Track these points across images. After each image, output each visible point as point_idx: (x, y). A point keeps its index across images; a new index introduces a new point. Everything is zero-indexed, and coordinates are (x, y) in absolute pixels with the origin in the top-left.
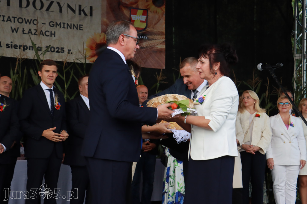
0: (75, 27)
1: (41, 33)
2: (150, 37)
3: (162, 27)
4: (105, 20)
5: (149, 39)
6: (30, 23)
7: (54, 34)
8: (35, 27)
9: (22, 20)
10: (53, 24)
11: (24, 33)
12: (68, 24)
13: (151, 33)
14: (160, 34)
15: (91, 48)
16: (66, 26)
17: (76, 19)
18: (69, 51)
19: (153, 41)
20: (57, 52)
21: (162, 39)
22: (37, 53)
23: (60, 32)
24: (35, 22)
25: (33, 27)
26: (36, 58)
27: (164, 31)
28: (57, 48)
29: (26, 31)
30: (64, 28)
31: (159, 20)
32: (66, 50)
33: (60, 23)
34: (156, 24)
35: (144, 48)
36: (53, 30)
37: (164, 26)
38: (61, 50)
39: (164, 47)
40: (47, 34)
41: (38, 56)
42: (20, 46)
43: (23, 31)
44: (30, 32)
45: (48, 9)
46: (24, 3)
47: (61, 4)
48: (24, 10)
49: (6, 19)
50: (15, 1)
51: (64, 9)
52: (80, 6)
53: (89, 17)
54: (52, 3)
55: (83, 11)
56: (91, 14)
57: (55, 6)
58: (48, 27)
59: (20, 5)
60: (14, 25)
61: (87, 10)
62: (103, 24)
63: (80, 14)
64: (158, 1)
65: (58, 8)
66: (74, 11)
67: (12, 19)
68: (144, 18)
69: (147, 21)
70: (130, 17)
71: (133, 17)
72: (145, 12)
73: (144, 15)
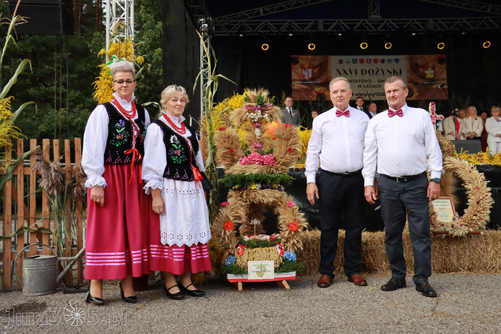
1: (374, 86)
3: (444, 75)
4: (409, 75)
5: (436, 83)
6: (367, 82)
7: (381, 86)
8: (370, 83)
9: (363, 81)
10: (380, 81)
13: (438, 80)
14: (443, 79)
21: (445, 82)
22: (369, 97)
26: (369, 99)
27: (446, 77)
29: (366, 86)
31: (442, 72)
34: (441, 74)
35: (433, 89)
36: (380, 84)
37: (446, 75)
39: (447, 86)
40: (377, 86)
41: (370, 98)
42: (363, 94)
43: (364, 86)
45: (376, 74)
46: (364, 72)
47: (384, 70)
48: (364, 76)
49: (355, 81)
50: (359, 72)
51: (385, 73)
52: (394, 70)
53: (399, 75)
54: (378, 70)
55: (396, 72)
56: (401, 73)
57: (380, 72)
58: (377, 83)
59: (362, 74)
60: (359, 84)
61: (398, 72)
62: (408, 77)
63: (394, 74)
64: (441, 61)
65: (382, 72)
66: (391, 73)
67: (358, 81)
68: (433, 72)
69: (434, 73)
70: (424, 73)
71: (426, 72)
72: (433, 68)
73: (432, 70)
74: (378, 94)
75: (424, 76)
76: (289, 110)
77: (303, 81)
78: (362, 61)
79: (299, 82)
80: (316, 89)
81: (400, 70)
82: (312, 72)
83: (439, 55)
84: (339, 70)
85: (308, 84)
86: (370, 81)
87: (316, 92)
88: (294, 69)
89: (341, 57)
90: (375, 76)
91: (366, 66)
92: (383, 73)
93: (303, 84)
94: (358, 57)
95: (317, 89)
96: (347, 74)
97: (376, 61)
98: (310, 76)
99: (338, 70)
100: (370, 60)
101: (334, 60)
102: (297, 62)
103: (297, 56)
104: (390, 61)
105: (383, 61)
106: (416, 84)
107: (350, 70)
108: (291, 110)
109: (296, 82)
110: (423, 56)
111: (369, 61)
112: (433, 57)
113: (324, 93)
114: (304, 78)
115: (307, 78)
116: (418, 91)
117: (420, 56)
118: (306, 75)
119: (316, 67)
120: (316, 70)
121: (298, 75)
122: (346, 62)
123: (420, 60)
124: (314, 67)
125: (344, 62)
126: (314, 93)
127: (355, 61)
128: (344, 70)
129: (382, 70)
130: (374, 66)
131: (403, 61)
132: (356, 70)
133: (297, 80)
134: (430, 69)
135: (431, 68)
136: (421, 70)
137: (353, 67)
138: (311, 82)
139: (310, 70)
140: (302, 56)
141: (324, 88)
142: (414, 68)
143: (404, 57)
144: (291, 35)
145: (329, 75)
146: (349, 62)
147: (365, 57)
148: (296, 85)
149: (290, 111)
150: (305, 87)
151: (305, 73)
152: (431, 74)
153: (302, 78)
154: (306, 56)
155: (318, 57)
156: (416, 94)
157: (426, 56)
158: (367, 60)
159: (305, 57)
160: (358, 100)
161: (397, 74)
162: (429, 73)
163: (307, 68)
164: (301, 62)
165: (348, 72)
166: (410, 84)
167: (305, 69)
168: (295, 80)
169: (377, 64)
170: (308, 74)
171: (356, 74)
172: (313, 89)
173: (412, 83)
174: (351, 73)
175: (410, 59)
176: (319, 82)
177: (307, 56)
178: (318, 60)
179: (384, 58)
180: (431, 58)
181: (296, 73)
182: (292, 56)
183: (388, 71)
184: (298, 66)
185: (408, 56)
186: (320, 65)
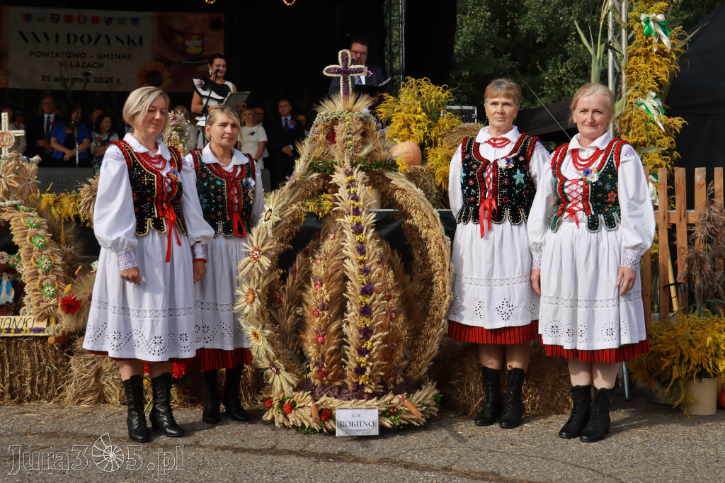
0: (123, 57)
1: (89, 65)
6: (78, 57)
7: (102, 65)
8: (83, 60)
9: (70, 55)
10: (101, 56)
11: (72, 67)
12: (116, 55)
16: (114, 56)
17: (125, 50)
18: (118, 80)
20: (106, 82)
23: (108, 63)
24: (83, 56)
25: (81, 60)
28: (106, 78)
29: (74, 64)
30: (112, 58)
32: (115, 80)
33: (108, 55)
35: (200, 73)
36: (101, 61)
38: (109, 80)
40: (95, 65)
43: (71, 64)
44: (78, 65)
45: (96, 43)
46: (72, 39)
47: (110, 37)
48: (72, 45)
49: (54, 55)
50: (63, 39)
51: (112, 42)
52: (129, 37)
53: (138, 46)
54: (99, 36)
55: (133, 42)
56: (141, 44)
57: (103, 39)
58: (96, 59)
59: (69, 42)
60: (62, 60)
61: (137, 41)
63: (129, 44)
65: (106, 41)
66: (123, 42)
67: (61, 55)
68: (199, 43)
69: (202, 46)
70: (184, 43)
71: (187, 43)
72: (201, 37)
73: (199, 39)
74: (97, 80)
75: (183, 51)
78: (69, 19)
81: (141, 38)
84: (24, 33)
89: (29, 10)
90: (93, 46)
91: (77, 29)
92: (109, 43)
94: (62, 12)
96: (38, 41)
97: (95, 20)
99: (21, 33)
100: (85, 17)
101: (14, 13)
104: (121, 21)
105: (109, 21)
107: (45, 34)
111: (82, 19)
122: (39, 19)
125: (34, 18)
127: (55, 19)
128: (33, 33)
129: (106, 36)
130: (91, 29)
131: (147, 23)
132: (57, 35)
134: (195, 37)
135: (197, 37)
137: (52, 28)
143: (149, 14)
146: (43, 20)
147: (75, 13)
152: (196, 47)
158: (79, 17)
161: (135, 44)
162: (193, 46)
165: (41, 37)
169: (97, 26)
171: (57, 41)
174: (48, 40)
179: (110, 16)
183: (117, 38)
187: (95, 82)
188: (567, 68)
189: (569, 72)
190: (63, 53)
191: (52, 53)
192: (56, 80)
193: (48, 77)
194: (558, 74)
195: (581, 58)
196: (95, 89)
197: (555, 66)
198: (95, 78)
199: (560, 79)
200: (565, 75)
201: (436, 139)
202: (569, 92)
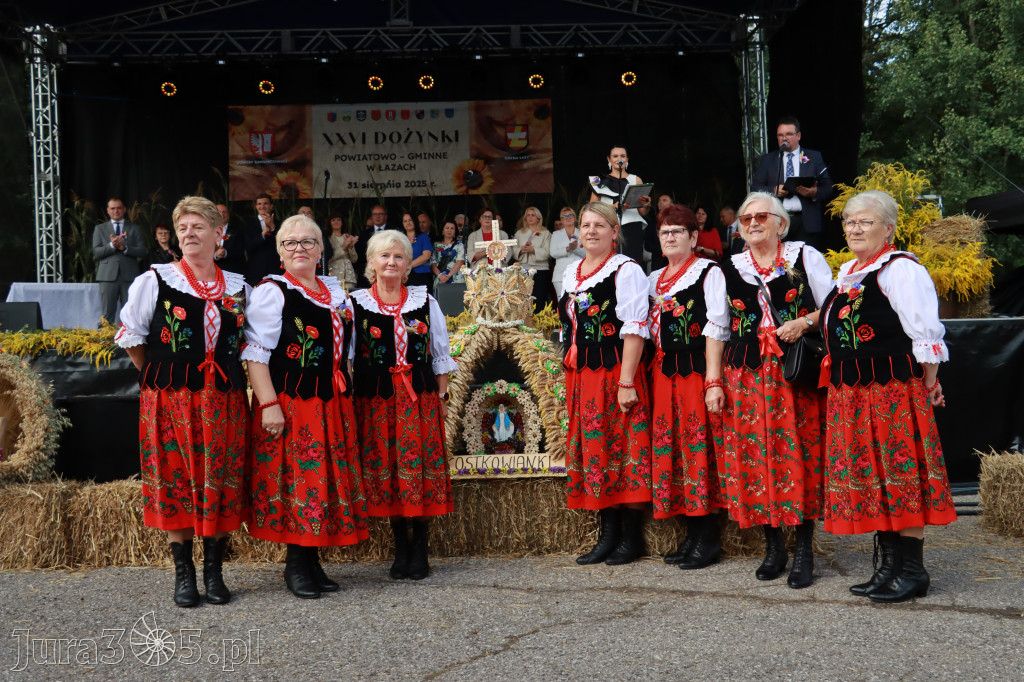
0: (438, 156)
1: (400, 167)
2: (533, 156)
3: (548, 142)
4: (474, 143)
5: (530, 159)
6: (387, 158)
7: (414, 167)
8: (393, 162)
9: (378, 157)
10: (412, 156)
11: (381, 170)
13: (533, 152)
14: (545, 151)
15: (458, 177)
16: (427, 156)
17: (439, 148)
18: (432, 183)
19: (538, 161)
20: (419, 186)
21: (549, 156)
23: (420, 164)
24: (393, 157)
25: (390, 162)
27: (550, 146)
28: (418, 181)
29: (383, 167)
30: (425, 158)
31: (543, 135)
32: (428, 182)
33: (421, 154)
34: (539, 140)
35: (525, 170)
36: (413, 162)
37: (551, 141)
38: (422, 184)
39: (551, 166)
40: (407, 167)
42: (377, 185)
43: (380, 167)
44: (387, 168)
45: (406, 141)
46: (380, 138)
47: (422, 133)
48: (380, 146)
49: (361, 158)
50: (370, 138)
51: (425, 138)
52: (443, 132)
53: (454, 142)
54: (411, 133)
55: (448, 137)
56: (457, 140)
57: (414, 137)
58: (407, 161)
59: (376, 141)
60: (370, 163)
61: (452, 136)
62: (472, 148)
63: (443, 140)
64: (541, 113)
65: (418, 138)
66: (436, 139)
67: (368, 157)
68: (524, 135)
69: (527, 138)
70: (506, 136)
71: (510, 135)
72: (525, 128)
73: (523, 131)
74: (409, 184)
75: (504, 145)
76: (115, 226)
77: (253, 159)
78: (376, 115)
79: (244, 162)
80: (279, 175)
81: (457, 132)
82: (273, 139)
83: (537, 101)
84: (329, 135)
85: (263, 165)
86: (392, 156)
87: (279, 182)
88: (233, 134)
89: (333, 108)
90: (403, 145)
91: (385, 126)
92: (421, 140)
93: (253, 165)
94: (369, 108)
95: (282, 176)
96: (344, 143)
97: (405, 115)
98: (268, 148)
99: (325, 135)
100: (394, 112)
101: (318, 113)
102: (239, 120)
103: (241, 107)
104: (434, 113)
105: (420, 115)
106: (488, 161)
107: (351, 135)
108: (121, 226)
109: (239, 162)
110: (504, 101)
111: (391, 114)
112: (525, 103)
113: (295, 184)
114: (253, 152)
115: (260, 152)
116: (492, 176)
117: (497, 102)
118: (260, 146)
119: (281, 129)
120: (280, 136)
121: (242, 147)
122: (344, 118)
123: (497, 110)
124: (275, 131)
125: (339, 117)
126: (275, 184)
127: (362, 116)
128: (338, 135)
129: (418, 133)
130: (400, 126)
131: (463, 114)
132: (364, 135)
133: (240, 159)
134: (518, 129)
135: (520, 128)
136: (500, 132)
137: (358, 128)
138: (269, 162)
139: (268, 137)
140: (252, 107)
141: (296, 174)
142: (486, 128)
143: (465, 104)
144: (221, 62)
145: (308, 146)
146: (349, 118)
147: (383, 107)
148: (240, 168)
149: (118, 228)
150: (257, 172)
151: (257, 143)
152: (520, 139)
153: (250, 153)
154: (259, 107)
155: (285, 109)
156: (488, 182)
157: (511, 101)
158: (387, 112)
159: (257, 108)
160: (259, 201)
161: (450, 140)
162: (517, 139)
163: (262, 133)
164: (249, 118)
165: (347, 139)
166: (477, 161)
167: (256, 133)
168: (236, 158)
169: (407, 121)
170: (264, 144)
171: (364, 142)
172: (273, 175)
173: (480, 159)
174: (354, 141)
175: (478, 109)
176: (286, 161)
177: (262, 107)
178: (284, 115)
179: (422, 109)
180: (520, 107)
181: (238, 143)
182: (230, 107)
183: (430, 134)
184: (240, 128)
185: (473, 103)
186: (290, 125)
187: (407, 186)
188: (945, 146)
189: (947, 150)
190: (370, 155)
191: (359, 156)
192: (364, 186)
193: (355, 184)
194: (934, 153)
195: (961, 134)
196: (408, 195)
197: (930, 145)
198: (407, 182)
199: (937, 160)
200: (943, 154)
201: (913, 235)
202: (948, 175)
